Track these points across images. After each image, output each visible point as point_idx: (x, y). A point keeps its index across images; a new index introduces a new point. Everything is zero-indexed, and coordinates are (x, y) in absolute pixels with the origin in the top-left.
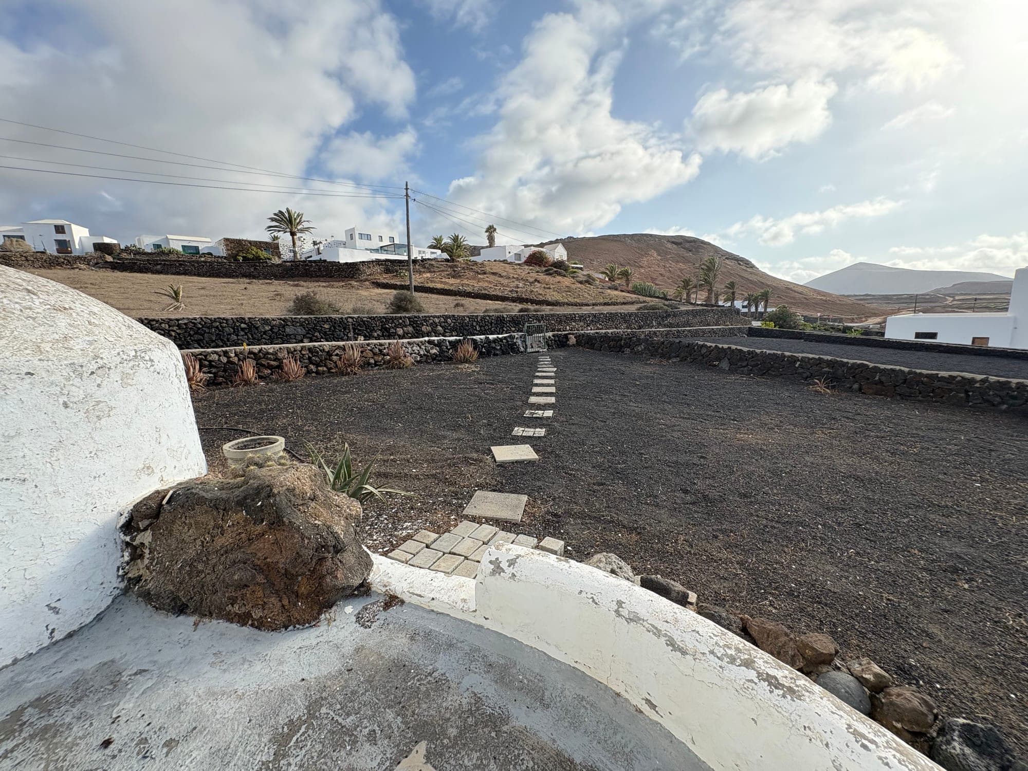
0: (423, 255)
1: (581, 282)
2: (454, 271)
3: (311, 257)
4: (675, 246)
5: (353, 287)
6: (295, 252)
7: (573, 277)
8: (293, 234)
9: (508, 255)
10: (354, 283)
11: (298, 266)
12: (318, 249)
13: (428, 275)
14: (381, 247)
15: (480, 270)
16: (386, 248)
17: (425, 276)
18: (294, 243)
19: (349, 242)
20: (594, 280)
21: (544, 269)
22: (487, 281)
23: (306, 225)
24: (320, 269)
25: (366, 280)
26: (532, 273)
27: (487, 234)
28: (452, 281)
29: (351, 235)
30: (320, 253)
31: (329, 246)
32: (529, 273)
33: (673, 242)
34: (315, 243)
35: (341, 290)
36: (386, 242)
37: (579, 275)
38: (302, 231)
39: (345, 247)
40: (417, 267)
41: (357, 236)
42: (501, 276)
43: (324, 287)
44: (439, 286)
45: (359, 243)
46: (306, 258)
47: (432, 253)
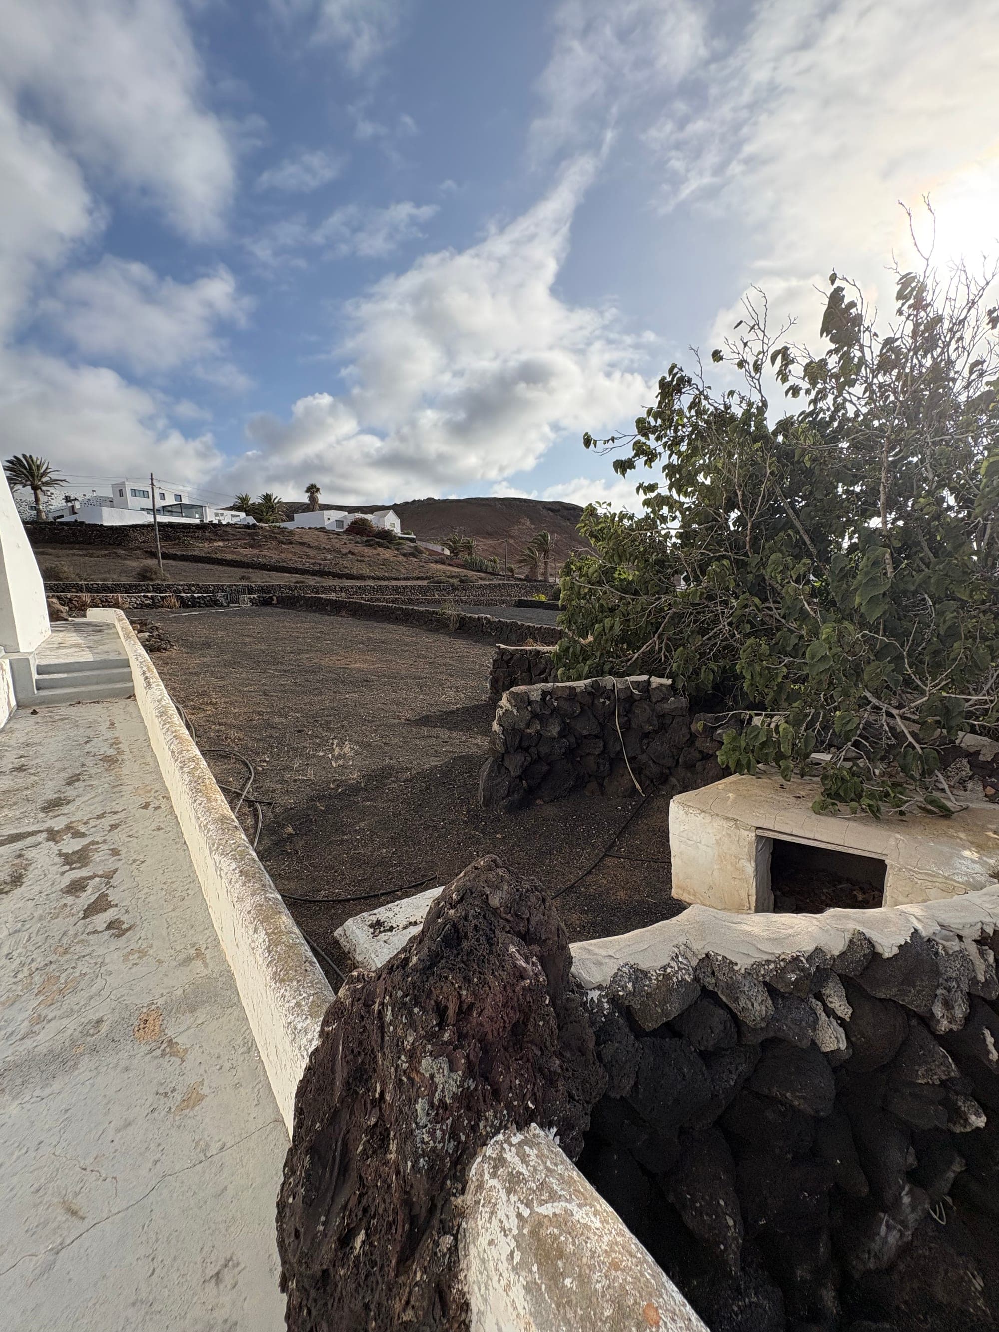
0: (222, 518)
1: (404, 555)
2: (254, 540)
3: (62, 516)
4: (551, 514)
5: (119, 556)
6: (39, 512)
7: (397, 549)
8: (35, 488)
9: (327, 523)
10: (122, 552)
11: (44, 529)
12: (73, 507)
13: (221, 544)
14: (164, 507)
15: (286, 539)
16: (170, 509)
17: (216, 544)
18: (37, 500)
19: (117, 500)
20: (420, 552)
21: (365, 539)
22: (291, 552)
23: (54, 476)
24: (74, 534)
25: (138, 548)
26: (348, 544)
27: (308, 494)
28: (248, 551)
29: (121, 491)
30: (75, 513)
31: (89, 503)
32: (345, 544)
33: (550, 510)
34: (68, 499)
35: (103, 560)
36: (170, 501)
37: (405, 547)
38: (47, 484)
39: (113, 507)
40: (207, 534)
41: (128, 493)
42: (309, 547)
43: (81, 556)
44: (229, 557)
45: (131, 500)
46: (55, 518)
47: (233, 516)
